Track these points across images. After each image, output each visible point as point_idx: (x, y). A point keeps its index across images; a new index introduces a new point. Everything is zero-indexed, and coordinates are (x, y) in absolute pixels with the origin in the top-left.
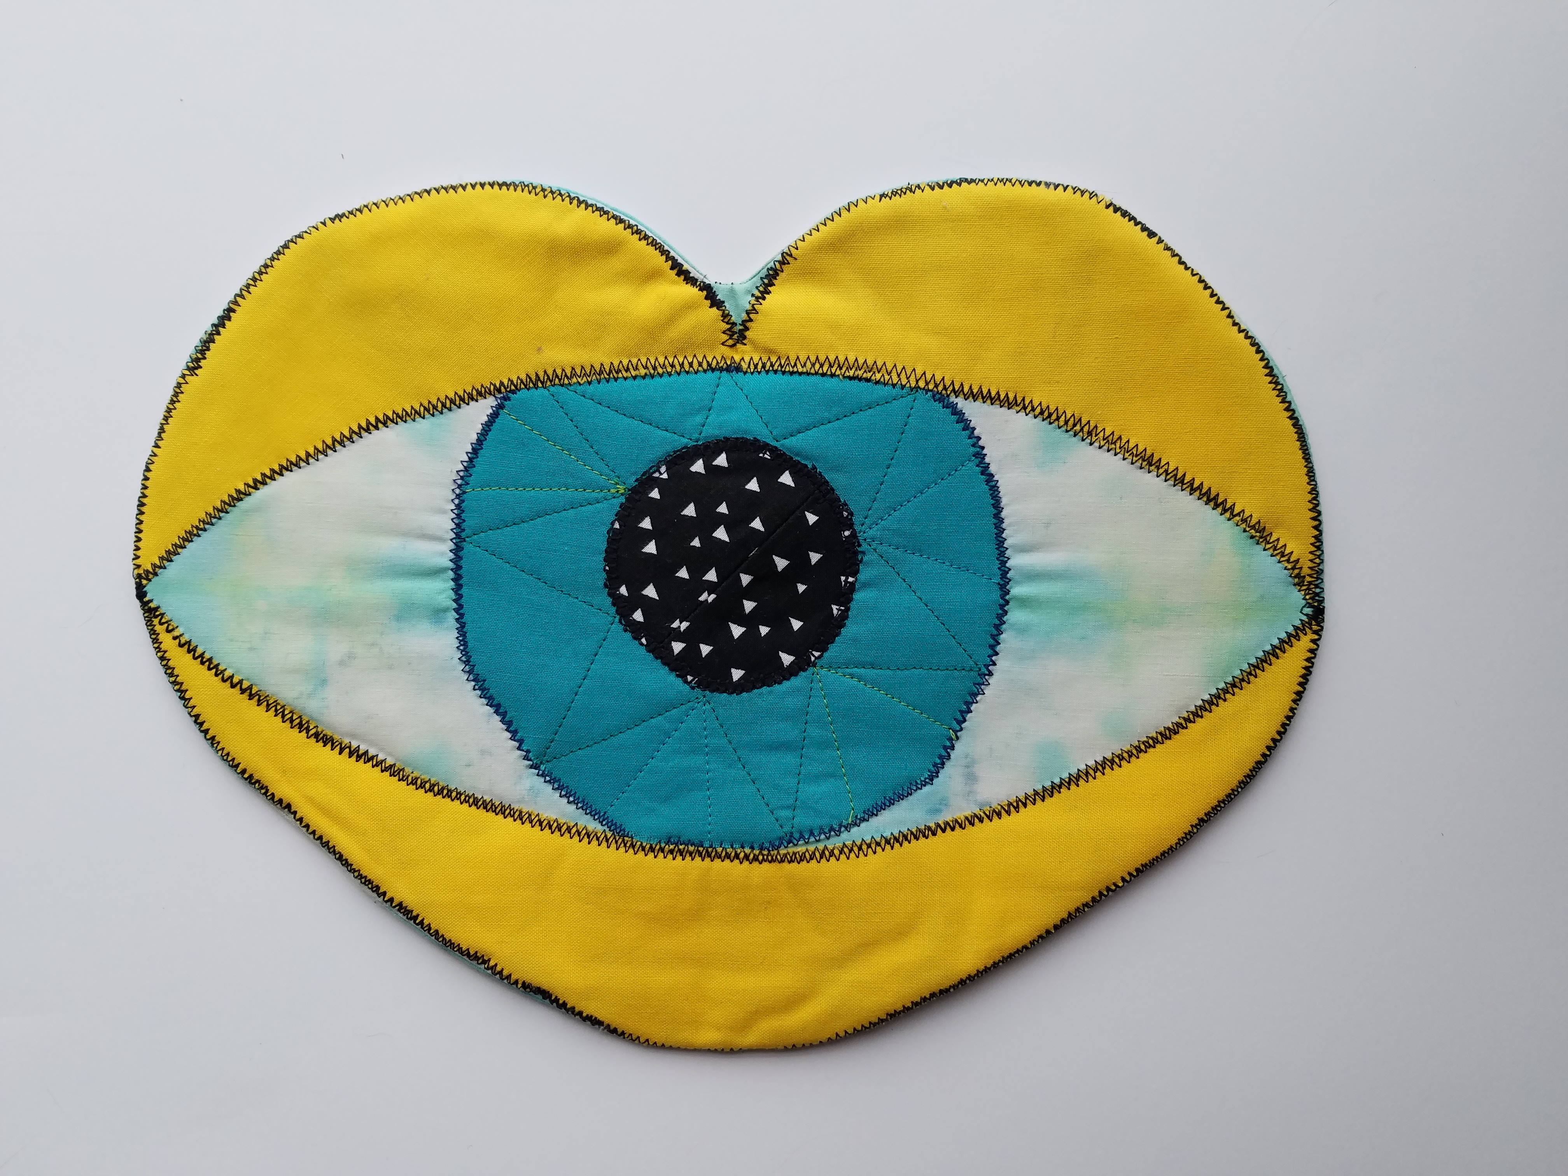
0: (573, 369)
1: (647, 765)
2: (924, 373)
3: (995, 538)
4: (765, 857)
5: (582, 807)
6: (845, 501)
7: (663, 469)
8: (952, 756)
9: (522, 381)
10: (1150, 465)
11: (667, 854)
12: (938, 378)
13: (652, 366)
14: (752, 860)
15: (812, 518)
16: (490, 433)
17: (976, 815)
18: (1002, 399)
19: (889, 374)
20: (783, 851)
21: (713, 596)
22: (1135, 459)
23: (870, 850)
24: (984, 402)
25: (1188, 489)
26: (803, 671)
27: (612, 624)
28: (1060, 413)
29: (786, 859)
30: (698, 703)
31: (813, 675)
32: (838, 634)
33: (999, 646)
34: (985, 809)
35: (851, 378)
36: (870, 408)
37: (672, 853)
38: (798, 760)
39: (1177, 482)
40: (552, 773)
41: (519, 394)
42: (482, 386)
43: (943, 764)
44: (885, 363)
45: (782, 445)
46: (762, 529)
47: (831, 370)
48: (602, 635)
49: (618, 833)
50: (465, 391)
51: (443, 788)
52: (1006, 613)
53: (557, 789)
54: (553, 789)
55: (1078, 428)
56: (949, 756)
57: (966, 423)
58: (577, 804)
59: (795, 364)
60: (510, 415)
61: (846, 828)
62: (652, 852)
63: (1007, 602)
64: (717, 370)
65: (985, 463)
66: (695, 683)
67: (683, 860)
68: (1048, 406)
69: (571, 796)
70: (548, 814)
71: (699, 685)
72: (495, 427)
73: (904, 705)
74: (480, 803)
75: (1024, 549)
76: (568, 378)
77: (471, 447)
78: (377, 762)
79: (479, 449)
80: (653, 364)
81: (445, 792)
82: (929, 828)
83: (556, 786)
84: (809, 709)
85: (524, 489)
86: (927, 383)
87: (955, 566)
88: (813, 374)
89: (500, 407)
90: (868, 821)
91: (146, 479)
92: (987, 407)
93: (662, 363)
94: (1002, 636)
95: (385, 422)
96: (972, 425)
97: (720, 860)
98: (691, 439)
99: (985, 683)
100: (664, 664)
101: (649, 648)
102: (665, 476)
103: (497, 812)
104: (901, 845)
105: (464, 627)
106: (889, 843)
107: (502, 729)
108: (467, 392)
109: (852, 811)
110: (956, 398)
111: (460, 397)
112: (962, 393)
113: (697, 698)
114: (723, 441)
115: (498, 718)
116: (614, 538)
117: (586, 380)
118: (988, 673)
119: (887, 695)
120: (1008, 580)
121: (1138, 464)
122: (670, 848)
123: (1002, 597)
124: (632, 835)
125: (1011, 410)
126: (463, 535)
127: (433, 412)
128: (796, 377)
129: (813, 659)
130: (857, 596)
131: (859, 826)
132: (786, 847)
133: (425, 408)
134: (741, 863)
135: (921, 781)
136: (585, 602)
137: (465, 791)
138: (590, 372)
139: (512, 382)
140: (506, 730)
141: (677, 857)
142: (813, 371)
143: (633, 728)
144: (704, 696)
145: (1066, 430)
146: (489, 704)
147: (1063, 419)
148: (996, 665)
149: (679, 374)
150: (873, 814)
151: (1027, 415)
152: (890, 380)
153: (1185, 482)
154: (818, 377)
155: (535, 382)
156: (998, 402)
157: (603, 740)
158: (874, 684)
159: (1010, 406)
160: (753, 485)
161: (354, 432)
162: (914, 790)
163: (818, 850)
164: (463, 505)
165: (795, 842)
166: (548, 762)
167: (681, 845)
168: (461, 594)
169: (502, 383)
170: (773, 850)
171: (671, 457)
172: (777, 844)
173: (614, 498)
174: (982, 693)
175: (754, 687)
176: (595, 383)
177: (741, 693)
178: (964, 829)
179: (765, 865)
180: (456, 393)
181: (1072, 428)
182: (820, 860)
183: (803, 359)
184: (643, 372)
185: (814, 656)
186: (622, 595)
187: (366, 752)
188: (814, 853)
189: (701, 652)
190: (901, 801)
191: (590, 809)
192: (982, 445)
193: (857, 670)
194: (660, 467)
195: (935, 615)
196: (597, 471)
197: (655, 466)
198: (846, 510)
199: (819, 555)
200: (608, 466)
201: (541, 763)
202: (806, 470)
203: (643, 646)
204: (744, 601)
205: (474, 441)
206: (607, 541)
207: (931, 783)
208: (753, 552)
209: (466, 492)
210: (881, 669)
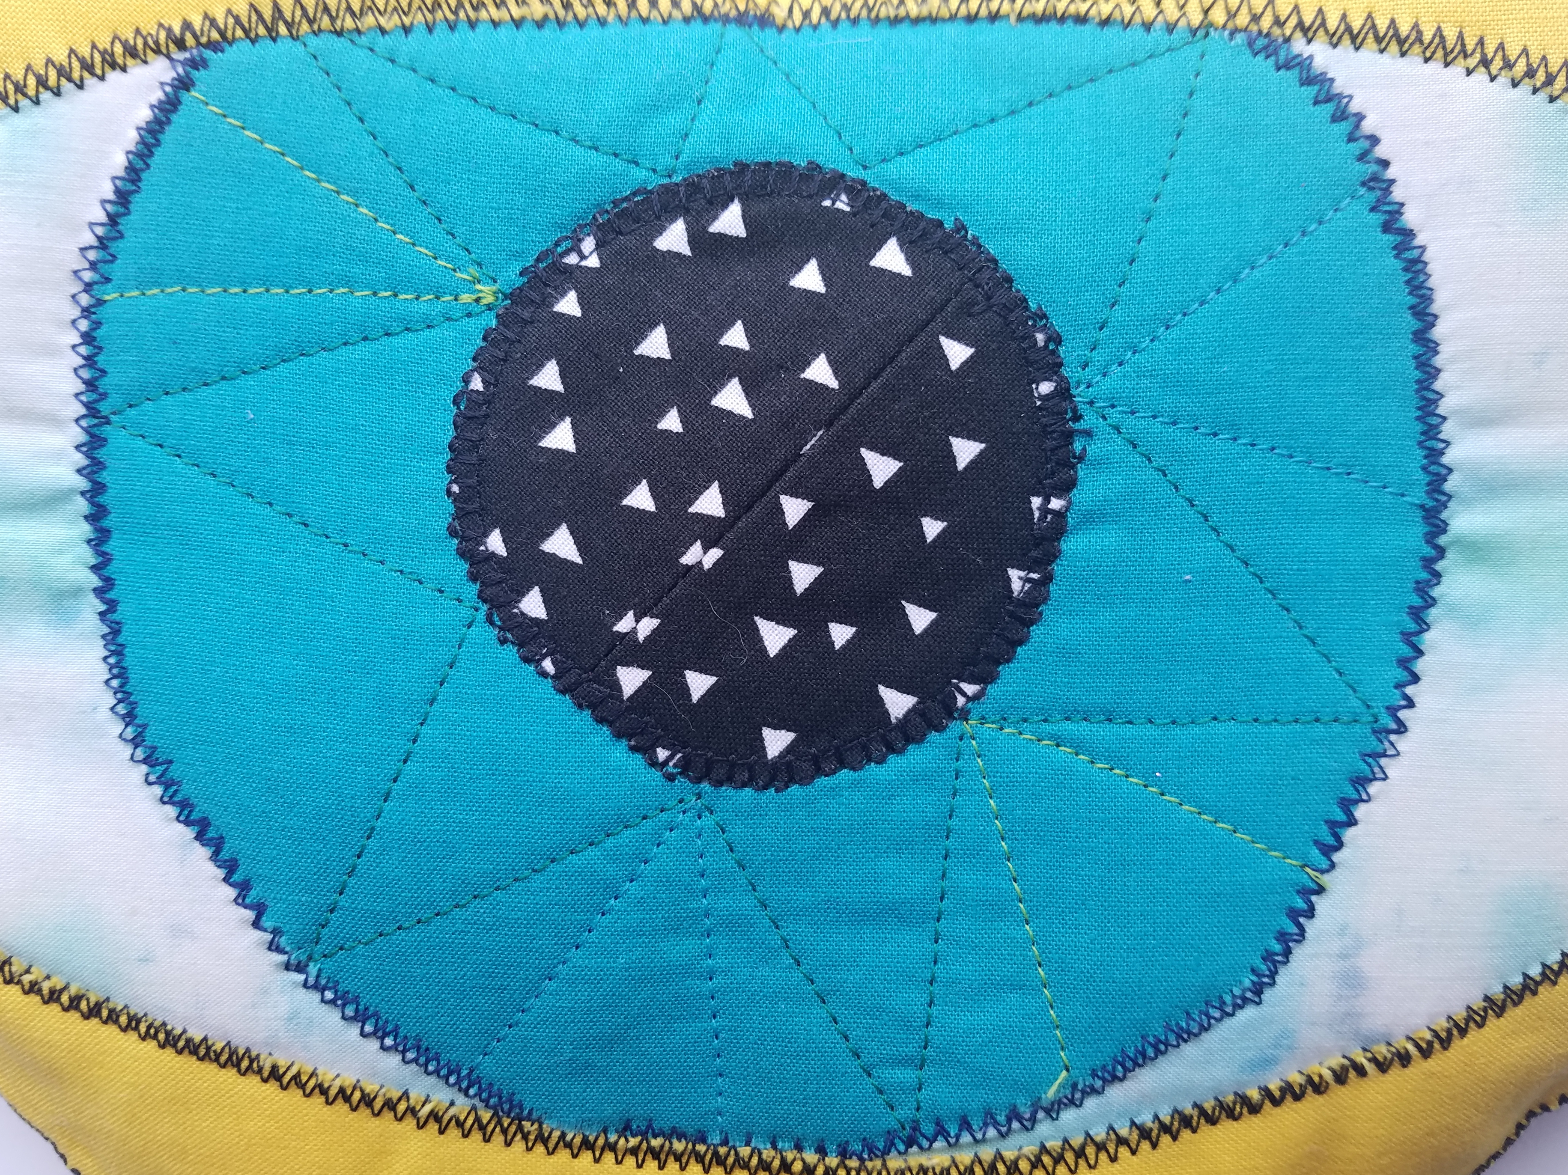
1: (564, 964)
5: (415, 1060)
6: (1040, 308)
7: (588, 244)
8: (1310, 934)
9: (237, 19)
11: (624, 1156)
15: (957, 353)
16: (158, 152)
17: (1353, 1066)
18: (1426, 42)
21: (715, 553)
23: (1103, 1155)
24: (1381, 52)
26: (938, 731)
27: (469, 626)
30: (684, 813)
31: (961, 739)
32: (1022, 640)
34: (1376, 1051)
36: (1091, 81)
37: (635, 1155)
38: (929, 946)
40: (337, 984)
41: (231, 53)
42: (137, 31)
43: (1287, 953)
45: (879, 178)
46: (834, 384)
47: (988, 6)
48: (445, 654)
49: (507, 1114)
50: (93, 46)
52: (1438, 577)
53: (354, 1019)
54: (343, 1019)
56: (1302, 931)
57: (1340, 102)
58: (403, 1053)
60: (206, 106)
61: (1048, 1112)
62: (587, 1151)
63: (1441, 552)
65: (1391, 203)
66: (675, 766)
67: (659, 1169)
69: (387, 1035)
70: (340, 1075)
71: (685, 767)
72: (169, 136)
73: (1192, 812)
82: (1245, 1100)
83: (350, 1012)
84: (952, 823)
85: (245, 291)
86: (1231, 15)
87: (1319, 464)
89: (183, 84)
90: (1102, 1093)
92: (1390, 62)
94: (1428, 634)
96: (1354, 107)
98: (654, 171)
99: (1389, 753)
100: (600, 720)
101: (562, 683)
102: (593, 262)
104: (1174, 1139)
105: (118, 632)
106: (1148, 1138)
107: (215, 877)
108: (101, 48)
109: (1064, 1073)
110: (1309, 43)
111: (81, 61)
112: (1321, 32)
113: (681, 801)
114: (732, 173)
115: (205, 852)
116: (471, 414)
118: (1394, 727)
119: (1146, 786)
120: (1444, 498)
122: (631, 1145)
123: (1431, 540)
124: (540, 1117)
125: (1451, 68)
126: (104, 408)
128: (905, 29)
129: (961, 701)
130: (1069, 545)
131: (1080, 1106)
132: (903, 1154)
135: (1234, 997)
136: (402, 572)
139: (213, 22)
140: (224, 880)
141: (646, 1165)
143: (528, 878)
144: (699, 796)
146: (182, 818)
148: (1414, 706)
150: (1115, 1077)
151: (1492, 79)
155: (266, 24)
156: (1417, 49)
157: (457, 906)
158: (1114, 759)
159: (1449, 59)
160: (809, 278)
162: (1217, 1020)
164: (99, 333)
165: (925, 1143)
166: (326, 956)
167: (655, 1137)
169: (187, 26)
170: (871, 1160)
171: (606, 217)
172: (881, 1145)
173: (469, 315)
174: (1381, 775)
175: (819, 771)
176: (420, 32)
177: (787, 787)
178: (1322, 1094)
180: (71, 51)
185: (964, 694)
186: (493, 554)
189: (689, 690)
190: (1182, 1044)
191: (434, 1063)
192: (1384, 157)
193: (1069, 726)
194: (580, 240)
195: (1266, 589)
196: (427, 248)
197: (567, 238)
198: (1044, 329)
199: (977, 444)
200: (453, 235)
201: (310, 958)
202: (939, 233)
203: (546, 678)
204: (791, 563)
205: (121, 173)
206: (455, 423)
207: (1257, 999)
208: (813, 442)
209: (105, 301)
210: (1130, 722)
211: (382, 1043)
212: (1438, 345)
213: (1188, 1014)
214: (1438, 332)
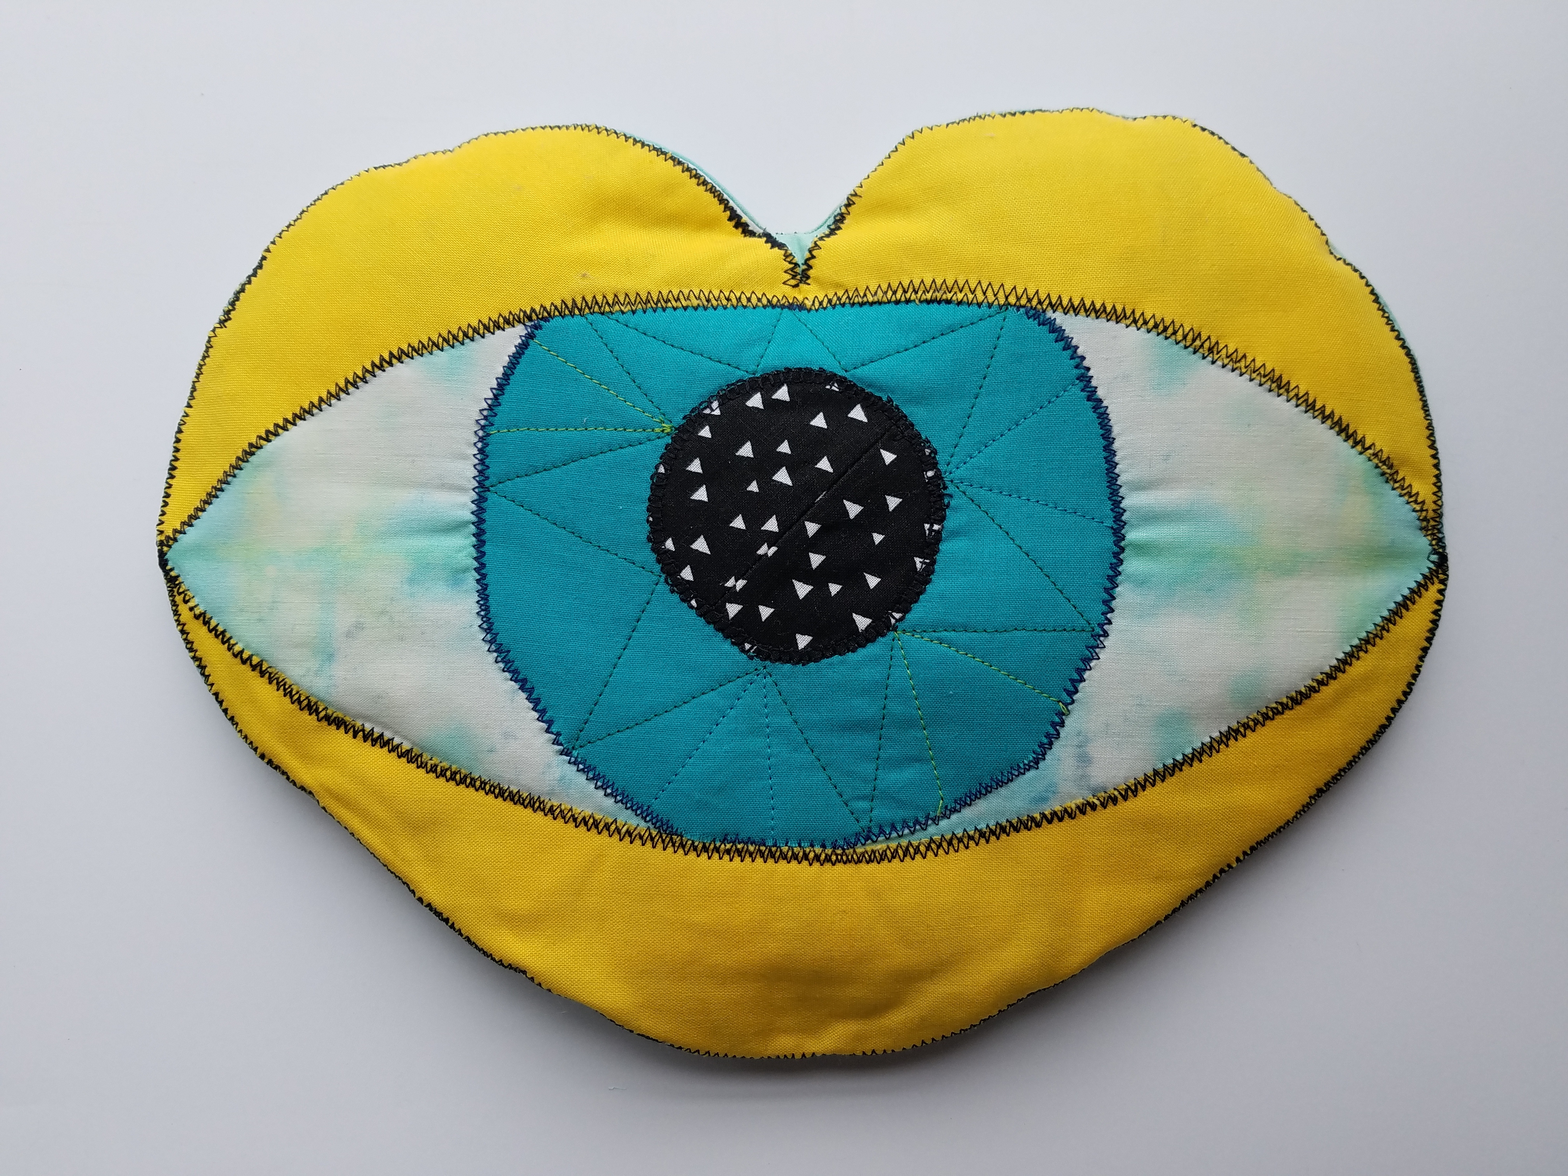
0: (616, 296)
1: (697, 750)
2: (1015, 288)
3: (1106, 474)
4: (839, 857)
5: (621, 801)
6: (927, 438)
7: (715, 405)
8: (1062, 735)
9: (556, 307)
10: (1279, 387)
11: (723, 854)
12: (1031, 293)
13: (706, 297)
14: (824, 861)
15: (888, 457)
16: (518, 367)
17: (1088, 803)
18: (1108, 312)
19: (973, 292)
20: (860, 850)
21: (774, 549)
22: (1263, 380)
23: (961, 845)
24: (1087, 316)
25: (1320, 417)
26: (882, 636)
27: (657, 584)
28: (1177, 326)
29: (864, 859)
30: (758, 675)
31: (893, 640)
32: (922, 592)
33: (1114, 601)
34: (1099, 795)
35: (928, 302)
36: (953, 331)
37: (729, 854)
38: (877, 742)
39: (1308, 408)
40: (586, 760)
41: (553, 323)
42: (510, 313)
43: (1051, 744)
44: (967, 281)
45: (852, 376)
46: (831, 470)
47: (905, 296)
48: (645, 597)
49: (665, 831)
50: (490, 319)
51: (466, 777)
52: (1121, 562)
53: (593, 779)
54: (587, 779)
55: (1198, 343)
56: (1058, 734)
57: (1067, 341)
58: (615, 797)
59: (865, 295)
60: (541, 345)
61: (933, 820)
62: (705, 852)
63: (1123, 550)
64: (778, 307)
65: (1091, 387)
66: (753, 652)
67: (742, 861)
68: (1163, 319)
69: (608, 787)
70: (583, 810)
71: (758, 653)
72: (523, 360)
73: (1005, 675)
74: (506, 794)
75: (1140, 486)
76: (609, 305)
77: (496, 382)
78: (393, 747)
79: (505, 385)
80: (707, 296)
81: (468, 781)
82: (1033, 819)
83: (591, 775)
84: (889, 681)
85: (556, 430)
86: (1018, 299)
87: (1061, 508)
88: (885, 303)
89: (530, 336)
90: (960, 812)
91: (178, 441)
92: (1091, 321)
93: (716, 296)
94: (1118, 589)
95: (400, 356)
96: (1074, 343)
97: (785, 861)
98: (747, 372)
99: (1100, 646)
100: (718, 629)
101: (701, 612)
102: (717, 412)
103: (525, 804)
104: (998, 838)
105: (486, 589)
106: (984, 837)
107: (528, 708)
108: (493, 320)
109: (941, 801)
110: (1054, 312)
111: (484, 325)
112: (1060, 307)
113: (756, 670)
114: (783, 373)
115: (524, 695)
116: (658, 484)
117: (630, 308)
118: (1102, 633)
119: (983, 662)
120: (1123, 524)
121: (1267, 386)
122: (727, 848)
123: (1117, 543)
124: (681, 833)
125: (1119, 324)
126: (487, 483)
127: (453, 343)
128: (866, 308)
129: (893, 621)
130: (943, 547)
131: (949, 818)
132: (863, 845)
133: (444, 339)
134: (811, 865)
135: (1024, 765)
136: (625, 559)
137: (490, 780)
138: (635, 301)
139: (545, 309)
140: (533, 709)
141: (735, 858)
142: (885, 299)
143: (680, 706)
144: (765, 668)
145: (1185, 346)
146: (513, 679)
147: (1180, 333)
148: (1111, 624)
149: (735, 308)
150: (966, 803)
151: (1138, 329)
152: (975, 299)
153: (1317, 408)
154: (892, 306)
155: (570, 310)
156: (1104, 315)
157: (646, 720)
158: (968, 649)
159: (1118, 320)
160: (819, 421)
161: (367, 371)
162: (1016, 776)
163: (901, 847)
164: (487, 449)
165: (874, 838)
166: (581, 747)
167: (739, 843)
168: (484, 552)
169: (533, 310)
170: (848, 849)
171: (724, 392)
172: (853, 841)
173: (659, 438)
174: (1096, 657)
175: (824, 656)
176: (640, 313)
177: (808, 663)
178: (1073, 818)
179: (840, 867)
180: (480, 321)
181: (1191, 345)
182: (904, 858)
183: (873, 289)
184: (695, 302)
185: (894, 618)
186: (669, 550)
187: (382, 735)
188: (896, 851)
189: (761, 615)
190: (999, 788)
191: (630, 802)
192: (1087, 366)
193: (946, 633)
194: (712, 403)
195: (1038, 567)
196: (640, 408)
197: (705, 402)
198: (929, 447)
199: (898, 499)
200: (652, 402)
201: (573, 748)
202: (880, 403)
203: (692, 609)
204: (810, 554)
205: (500, 376)
206: (651, 488)
207: (1036, 767)
208: (821, 497)
209: (491, 434)
210: (975, 631)
211: (606, 792)
212: (1115, 452)
213: (1002, 773)
214: (1116, 446)
